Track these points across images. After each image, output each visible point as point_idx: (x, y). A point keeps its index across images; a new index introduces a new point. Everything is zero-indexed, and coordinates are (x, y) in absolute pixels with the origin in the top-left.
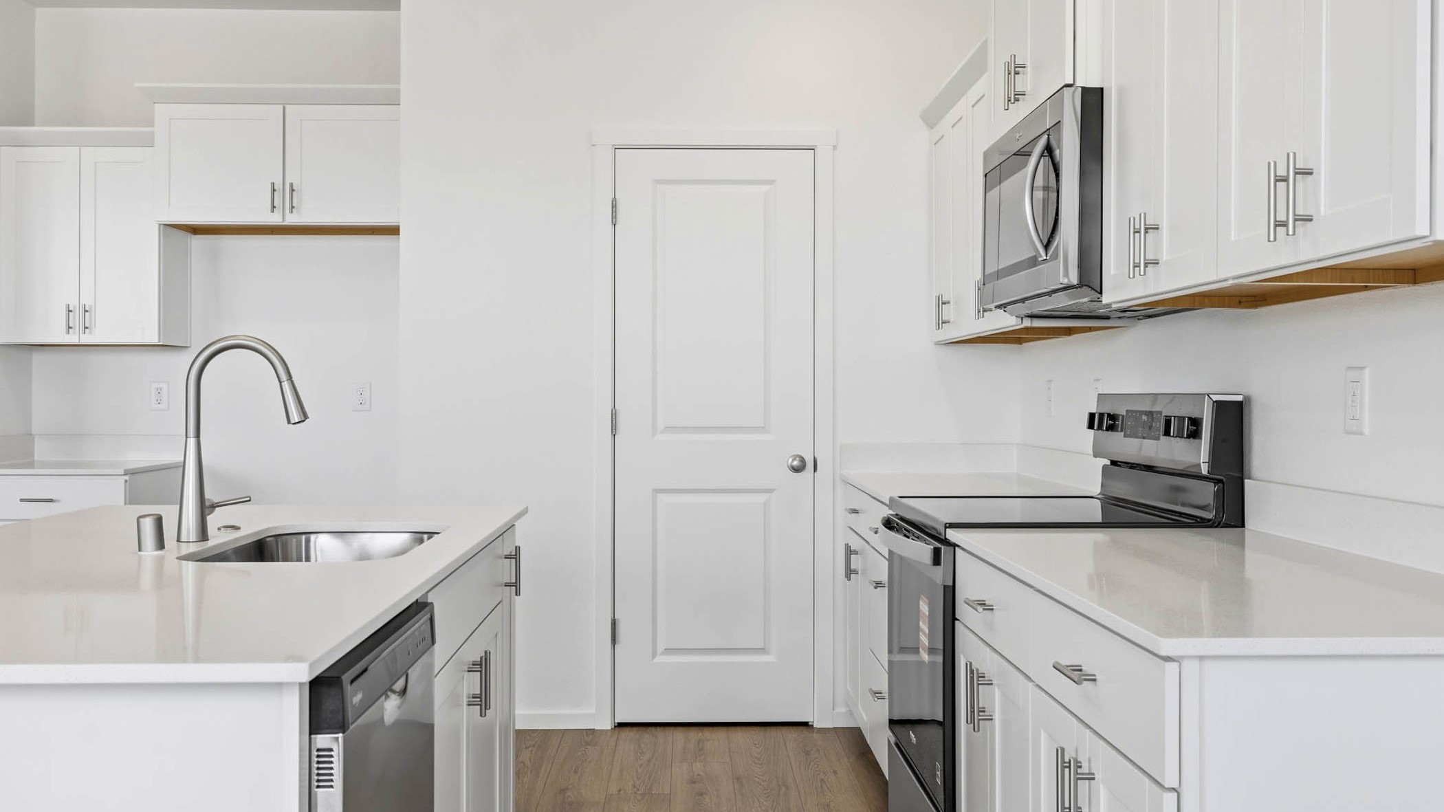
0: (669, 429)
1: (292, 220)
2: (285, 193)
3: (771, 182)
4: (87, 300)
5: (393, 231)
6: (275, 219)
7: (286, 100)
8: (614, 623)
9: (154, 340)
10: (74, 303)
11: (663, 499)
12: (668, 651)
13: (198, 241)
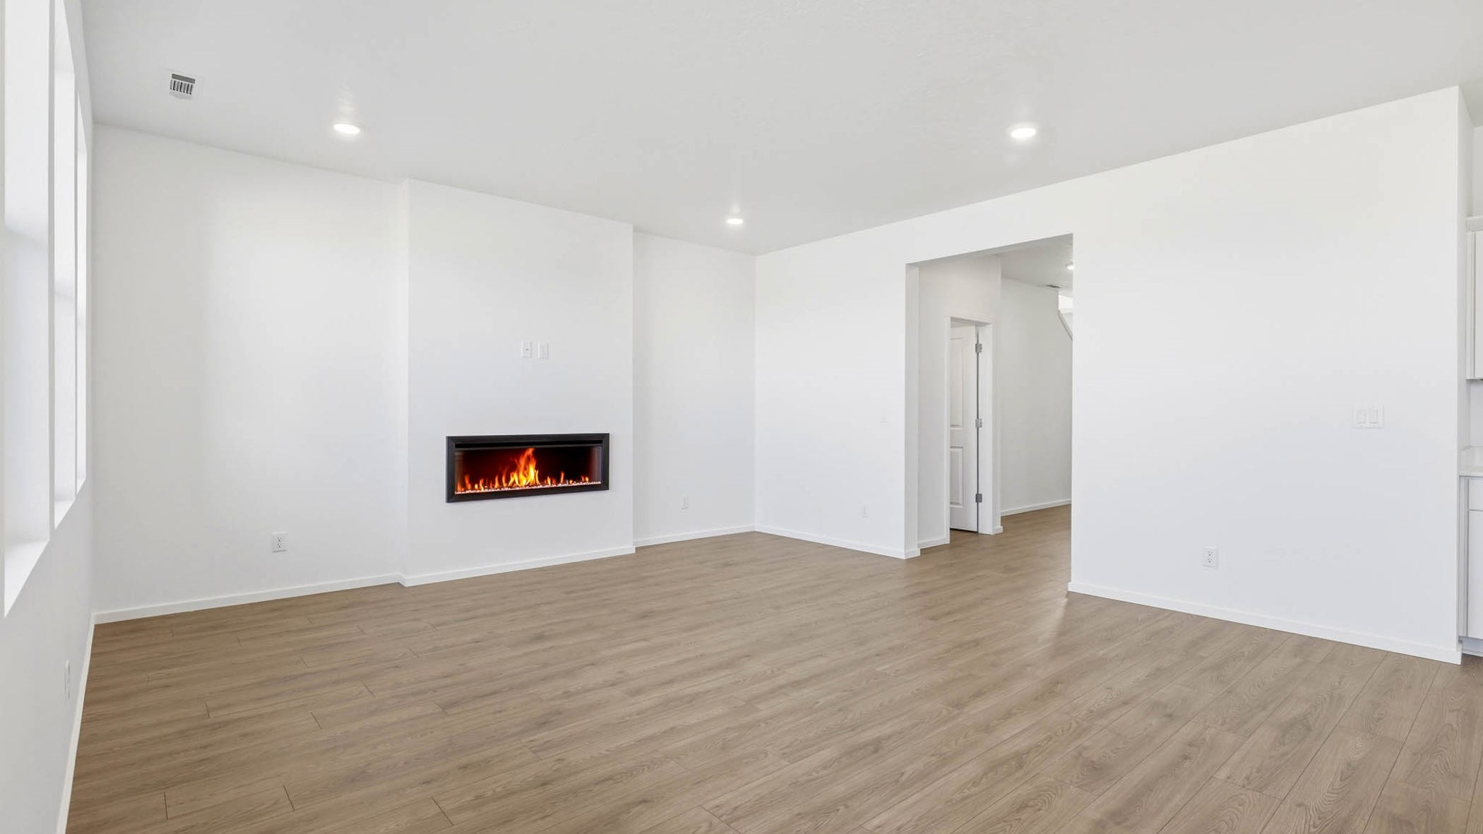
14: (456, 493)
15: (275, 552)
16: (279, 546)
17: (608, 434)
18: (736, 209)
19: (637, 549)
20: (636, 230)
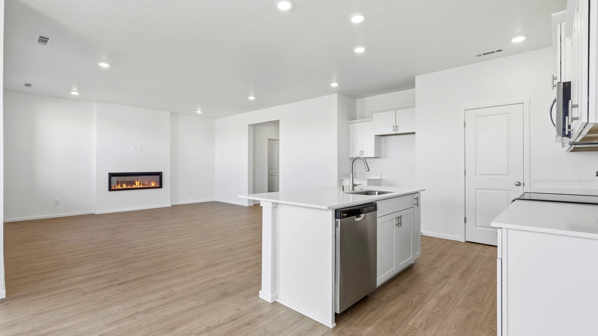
0: (479, 174)
1: (397, 132)
2: (396, 127)
3: (509, 113)
4: (363, 150)
5: (414, 133)
6: (394, 133)
7: (396, 110)
8: (465, 218)
9: (373, 156)
10: (361, 150)
11: (478, 190)
12: (480, 226)
13: (383, 138)
14: (112, 189)
15: (56, 204)
16: (57, 203)
17: (162, 172)
18: (199, 109)
19: (172, 206)
20: (172, 113)
